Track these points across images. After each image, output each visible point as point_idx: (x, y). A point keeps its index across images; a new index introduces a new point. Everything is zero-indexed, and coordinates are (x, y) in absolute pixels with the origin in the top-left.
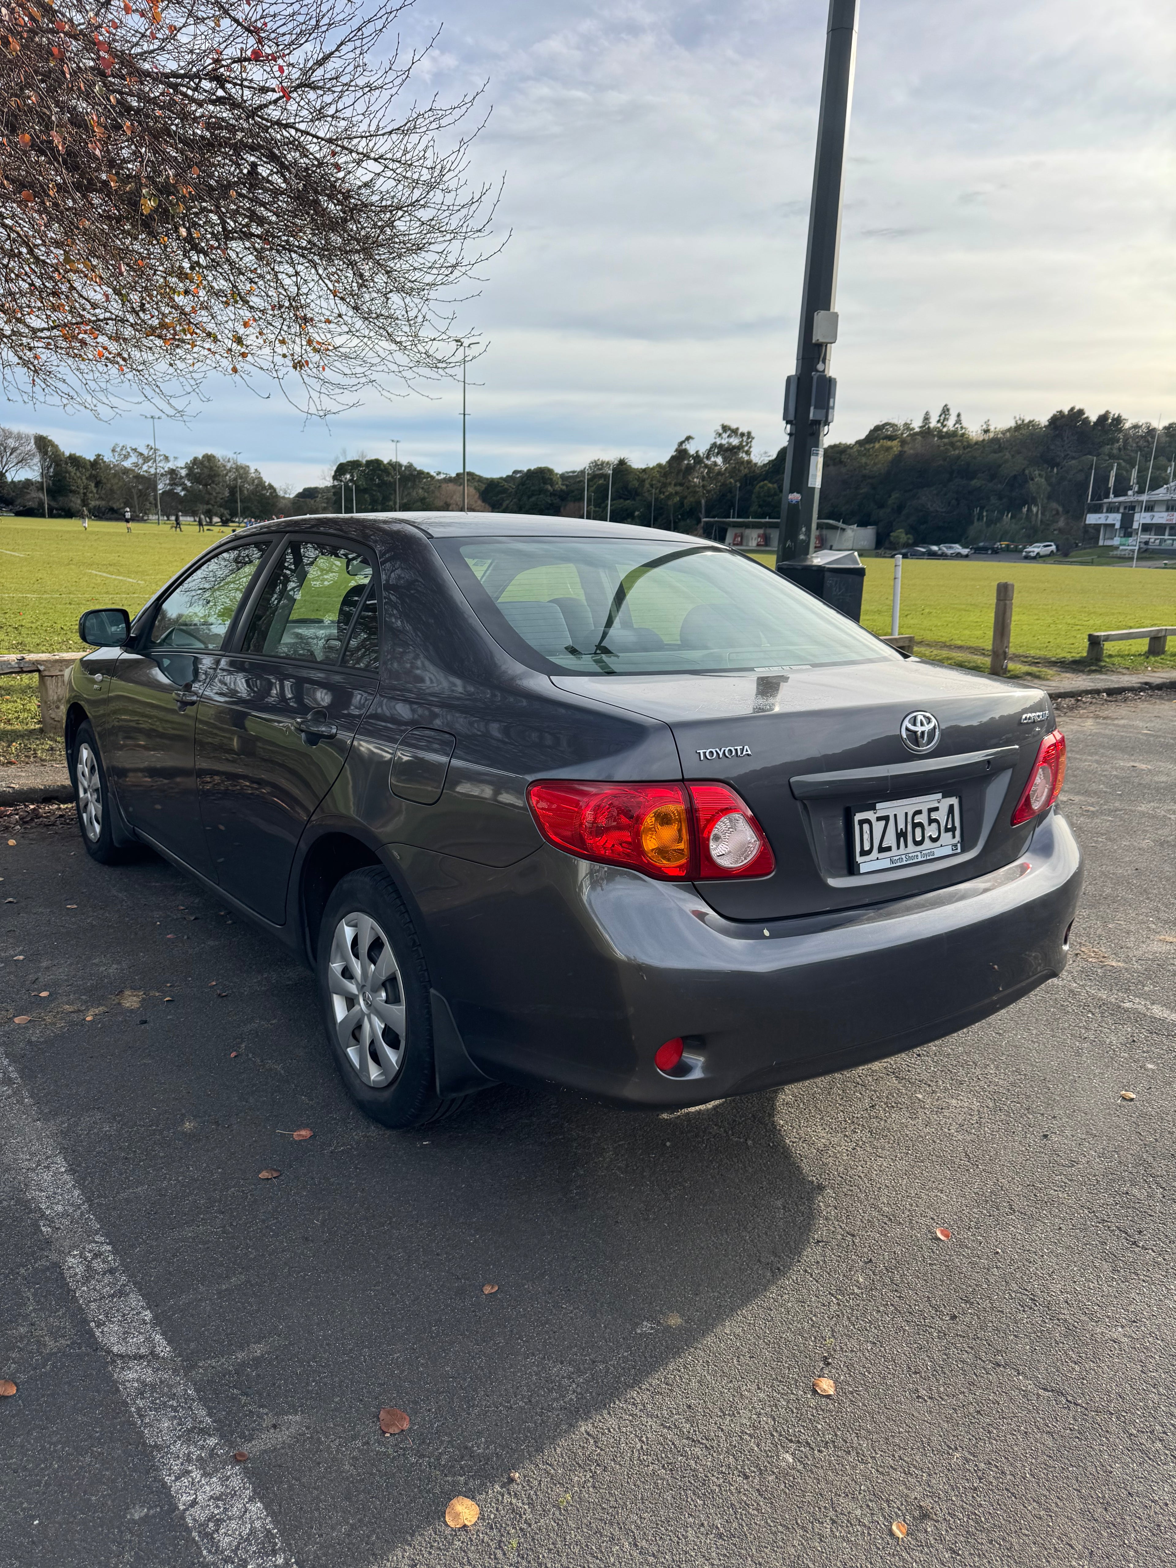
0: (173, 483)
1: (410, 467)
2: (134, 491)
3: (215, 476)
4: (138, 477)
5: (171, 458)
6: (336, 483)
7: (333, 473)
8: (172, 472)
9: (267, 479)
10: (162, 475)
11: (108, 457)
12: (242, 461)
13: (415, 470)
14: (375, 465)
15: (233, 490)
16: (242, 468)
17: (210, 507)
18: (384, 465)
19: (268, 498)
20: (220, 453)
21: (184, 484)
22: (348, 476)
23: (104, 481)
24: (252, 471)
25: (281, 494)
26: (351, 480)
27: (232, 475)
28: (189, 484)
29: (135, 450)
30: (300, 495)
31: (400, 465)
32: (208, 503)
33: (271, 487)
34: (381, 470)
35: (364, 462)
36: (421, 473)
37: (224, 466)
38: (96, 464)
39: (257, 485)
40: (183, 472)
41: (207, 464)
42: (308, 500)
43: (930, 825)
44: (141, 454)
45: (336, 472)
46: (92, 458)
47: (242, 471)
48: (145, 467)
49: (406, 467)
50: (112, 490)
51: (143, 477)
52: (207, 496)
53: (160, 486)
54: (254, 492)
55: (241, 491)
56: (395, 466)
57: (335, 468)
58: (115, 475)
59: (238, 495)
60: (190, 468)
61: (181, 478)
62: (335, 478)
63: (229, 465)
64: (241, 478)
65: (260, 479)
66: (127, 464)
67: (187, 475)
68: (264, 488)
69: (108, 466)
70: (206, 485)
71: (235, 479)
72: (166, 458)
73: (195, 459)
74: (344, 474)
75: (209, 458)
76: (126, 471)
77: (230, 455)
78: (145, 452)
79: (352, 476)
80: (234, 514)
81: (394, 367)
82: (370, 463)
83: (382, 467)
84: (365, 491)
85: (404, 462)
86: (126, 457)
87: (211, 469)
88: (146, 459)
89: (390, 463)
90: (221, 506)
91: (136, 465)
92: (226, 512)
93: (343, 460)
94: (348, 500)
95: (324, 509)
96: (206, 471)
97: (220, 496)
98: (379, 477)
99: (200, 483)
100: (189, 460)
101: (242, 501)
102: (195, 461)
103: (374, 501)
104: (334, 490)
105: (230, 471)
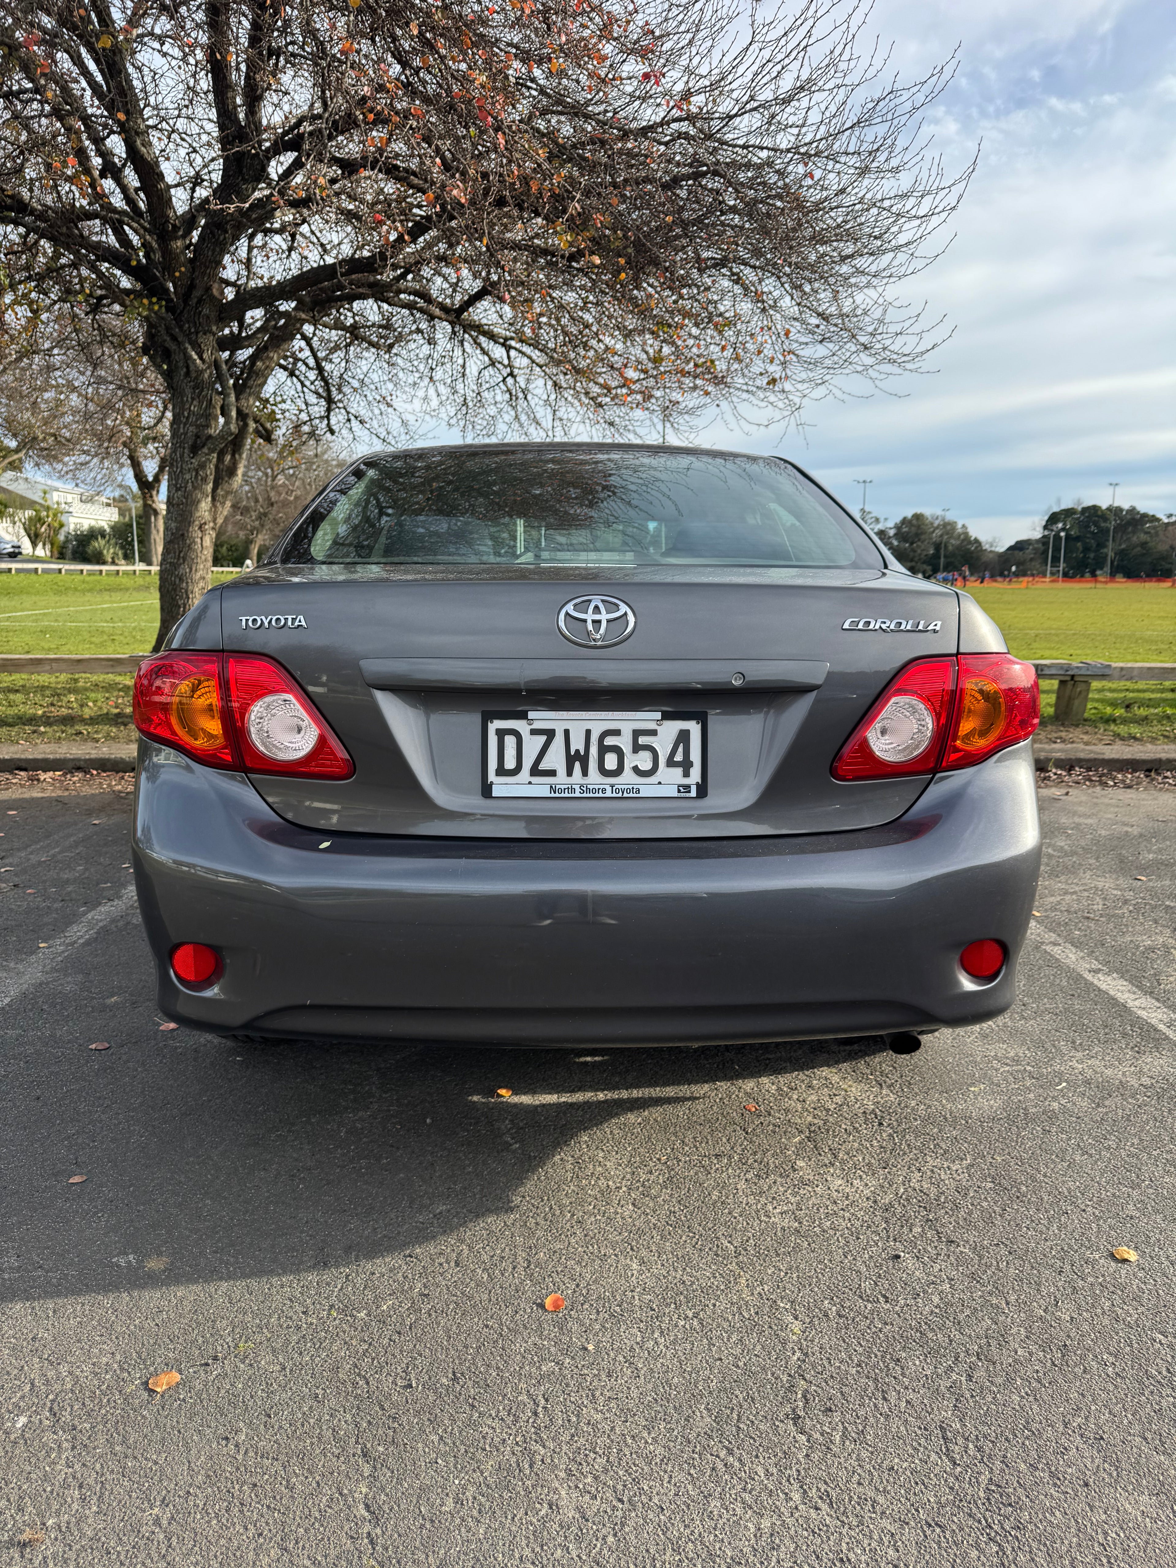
1: (1132, 510)
3: (922, 533)
5: (882, 520)
6: (1046, 533)
7: (1044, 523)
8: (881, 533)
9: (974, 533)
12: (950, 516)
13: (1138, 513)
14: (1093, 511)
15: (937, 546)
16: (949, 524)
17: (913, 564)
18: (1102, 511)
19: (972, 552)
20: (928, 511)
21: (891, 543)
22: (1060, 525)
24: (959, 526)
25: (986, 547)
26: (1063, 529)
27: (938, 532)
28: (895, 543)
30: (1011, 548)
31: (1121, 510)
32: (912, 561)
33: (977, 541)
34: (1098, 516)
35: (1080, 509)
36: (1145, 515)
37: (932, 524)
39: (963, 540)
40: (892, 533)
41: (914, 522)
42: (1016, 552)
45: (1047, 521)
47: (948, 527)
49: (1128, 511)
52: (912, 554)
54: (958, 548)
55: (946, 546)
56: (1117, 511)
57: (1046, 518)
59: (942, 552)
60: (898, 527)
61: (890, 538)
62: (1045, 528)
63: (936, 523)
64: (947, 534)
65: (966, 534)
67: (895, 535)
68: (970, 542)
70: (912, 544)
71: (941, 536)
72: (877, 520)
73: (905, 519)
74: (1056, 523)
75: (918, 517)
77: (939, 512)
79: (1065, 524)
80: (935, 570)
82: (1085, 510)
83: (1099, 513)
84: (1077, 539)
85: (1126, 506)
87: (919, 527)
89: (1109, 509)
90: (924, 563)
92: (929, 568)
93: (1056, 509)
94: (1057, 549)
95: (1031, 560)
96: (913, 529)
97: (925, 553)
98: (1096, 524)
99: (906, 541)
100: (898, 519)
101: (945, 556)
102: (904, 521)
103: (1087, 549)
104: (1044, 540)
105: (937, 528)
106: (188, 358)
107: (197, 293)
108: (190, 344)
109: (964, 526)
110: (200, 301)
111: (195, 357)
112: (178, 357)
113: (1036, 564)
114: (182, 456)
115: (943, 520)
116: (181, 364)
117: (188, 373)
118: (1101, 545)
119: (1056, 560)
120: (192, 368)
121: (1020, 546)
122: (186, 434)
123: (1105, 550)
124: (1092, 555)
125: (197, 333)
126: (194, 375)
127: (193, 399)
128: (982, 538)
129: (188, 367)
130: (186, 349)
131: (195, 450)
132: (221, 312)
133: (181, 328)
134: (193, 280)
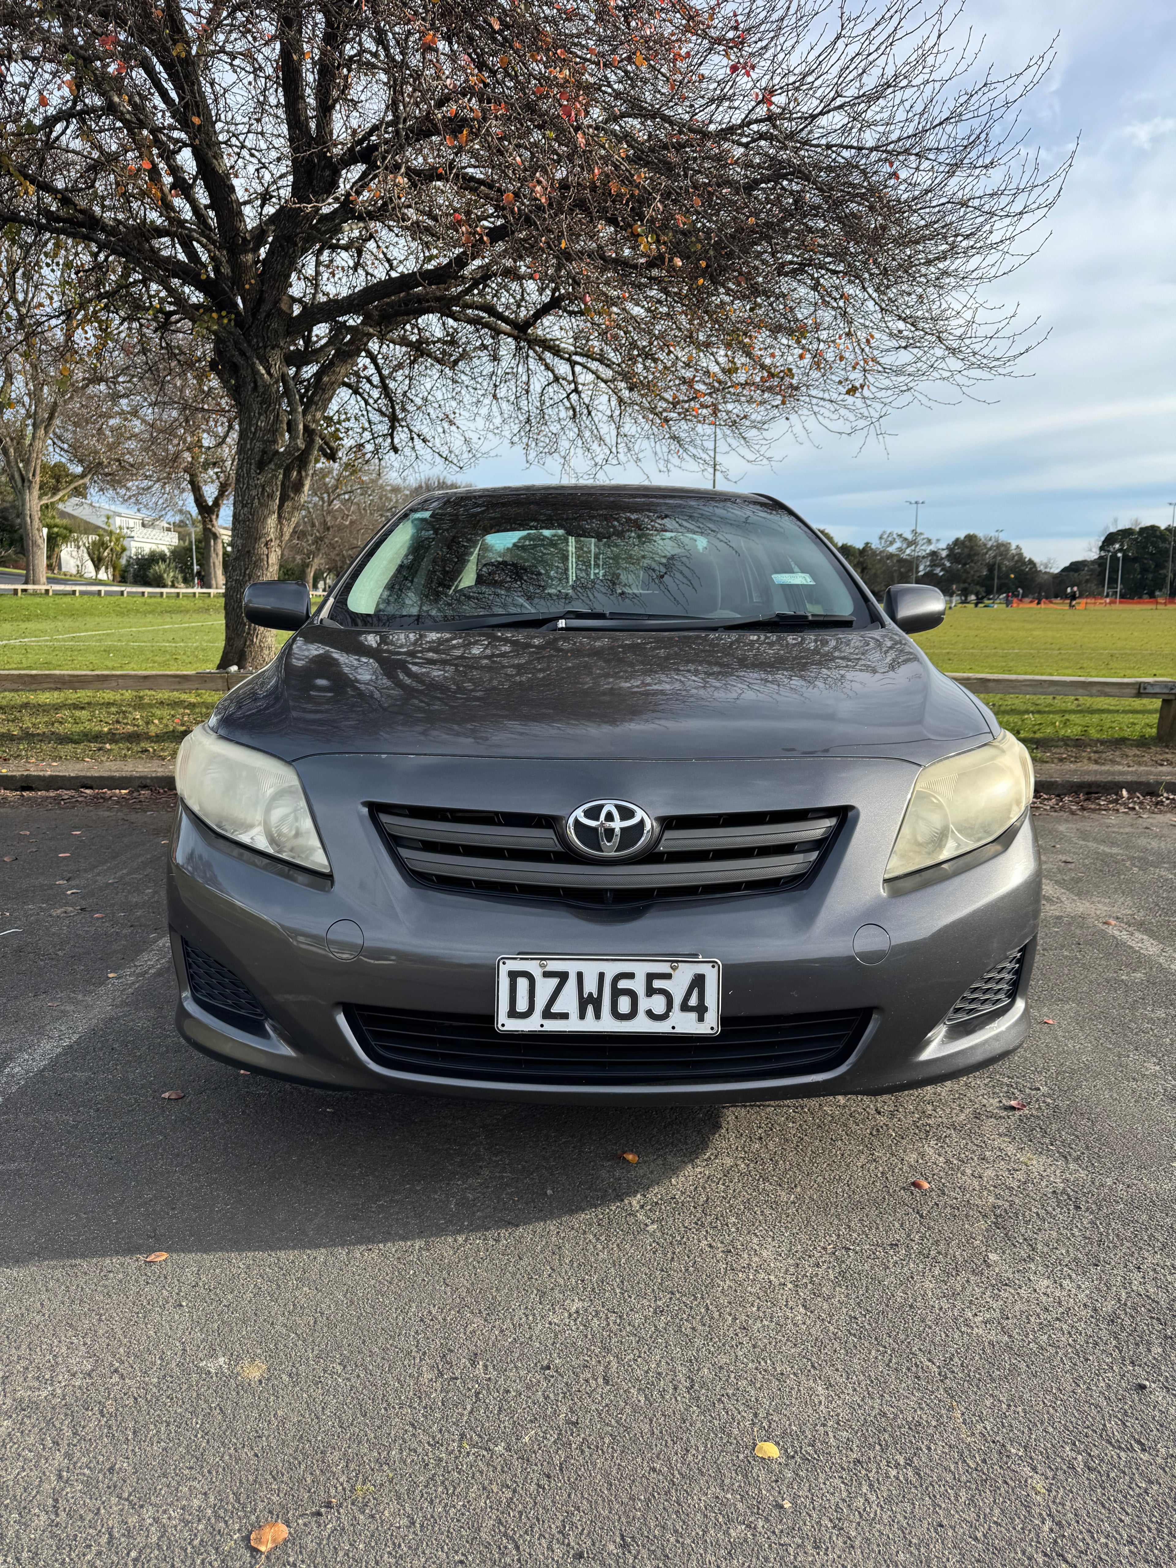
0: (933, 565)
2: (895, 575)
3: (975, 555)
4: (901, 561)
5: (934, 541)
6: (1103, 554)
7: (1100, 544)
8: (934, 554)
9: (1028, 555)
10: (924, 557)
11: (876, 544)
12: (1003, 538)
14: (1151, 532)
15: (991, 568)
16: (1003, 545)
17: (966, 585)
18: (1161, 532)
19: (1027, 573)
20: (981, 532)
21: (944, 565)
22: (1117, 546)
23: (870, 566)
24: (1013, 547)
25: (1041, 568)
26: (1120, 550)
27: (992, 553)
28: (948, 564)
29: (900, 536)
30: (1065, 570)
32: (964, 582)
33: (1031, 562)
34: (1156, 537)
35: (1137, 529)
37: (985, 545)
38: (865, 551)
39: (1017, 562)
40: (944, 554)
41: (967, 543)
42: (1072, 573)
44: (906, 539)
45: (1104, 542)
46: (860, 546)
47: (1002, 548)
48: (908, 551)
50: (875, 575)
51: (905, 560)
52: (964, 575)
53: (921, 568)
54: (1012, 570)
55: (999, 567)
57: (1103, 539)
58: (880, 560)
59: (996, 573)
60: (950, 549)
61: (942, 559)
62: (1102, 548)
63: (990, 544)
64: (1001, 555)
65: (1020, 555)
66: (892, 549)
67: (948, 556)
68: (1024, 563)
69: (874, 553)
70: (964, 565)
71: (995, 557)
72: (929, 541)
73: (957, 540)
74: (1113, 544)
75: (970, 538)
76: (891, 556)
77: (993, 534)
78: (910, 537)
79: (1122, 545)
80: (989, 592)
82: (1143, 530)
83: (1158, 533)
84: (1135, 559)
86: (892, 543)
87: (971, 548)
88: (910, 544)
89: (1168, 529)
90: (977, 584)
91: (900, 549)
92: (982, 590)
93: (1113, 529)
94: (1114, 570)
95: (1087, 581)
96: (966, 550)
97: (978, 574)
98: (1154, 545)
99: (959, 563)
100: (950, 541)
101: (999, 578)
102: (957, 542)
103: (1144, 570)
104: (1100, 562)
105: (990, 549)
106: (255, 372)
107: (265, 307)
108: (258, 359)
109: (1018, 547)
110: (268, 315)
111: (263, 372)
112: (245, 372)
113: (1093, 586)
114: (249, 472)
115: (997, 541)
116: (249, 379)
117: (255, 388)
118: (1160, 566)
119: (1113, 581)
120: (260, 382)
121: (1075, 567)
122: (252, 450)
123: (1164, 571)
124: (1150, 576)
125: (265, 347)
126: (261, 390)
127: (260, 414)
128: (1036, 560)
129: (255, 382)
130: (254, 363)
131: (261, 466)
132: (289, 326)
133: (249, 342)
134: (262, 292)
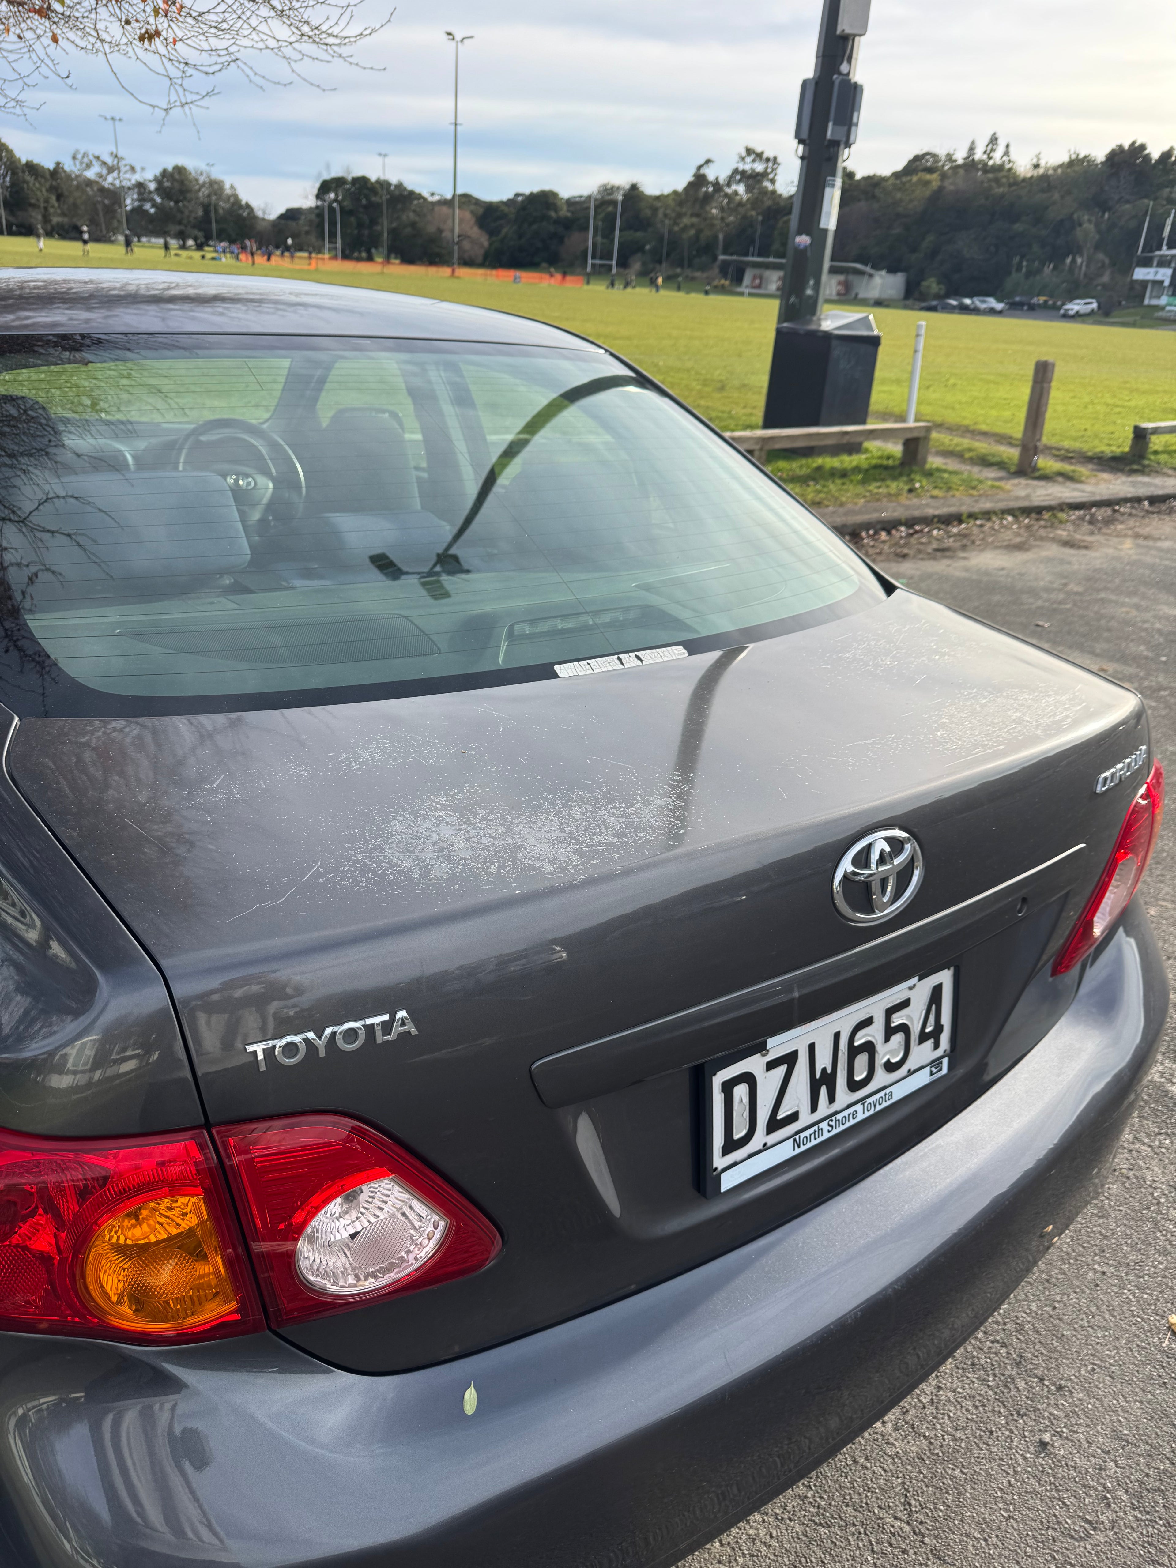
0: (142, 199)
1: (400, 186)
2: (100, 207)
3: (187, 191)
4: (102, 190)
5: (138, 169)
6: (319, 203)
7: (315, 191)
8: (140, 186)
9: (245, 196)
10: (129, 188)
11: (69, 166)
12: (215, 173)
13: (405, 189)
14: (361, 182)
15: (206, 208)
16: (215, 182)
17: (182, 228)
18: (372, 183)
19: (244, 219)
20: (192, 164)
21: (153, 200)
22: (332, 196)
23: (66, 193)
24: (227, 186)
25: (259, 214)
26: (336, 200)
27: (205, 191)
28: (158, 200)
29: (98, 158)
30: (282, 217)
31: (388, 184)
32: (180, 223)
33: (248, 206)
34: (368, 189)
35: (350, 179)
36: (411, 193)
37: (197, 180)
38: (56, 172)
39: (233, 204)
40: (152, 186)
41: (177, 176)
42: (290, 221)
43: (887, 1039)
44: (104, 163)
45: (319, 190)
46: (51, 166)
47: (215, 187)
48: (110, 179)
49: (396, 186)
50: (75, 205)
51: (108, 190)
52: (179, 216)
53: (128, 201)
54: (230, 212)
55: (215, 209)
56: (383, 185)
57: (318, 185)
58: (78, 187)
59: (213, 215)
60: (159, 181)
61: (150, 192)
62: (318, 197)
63: (202, 180)
64: (215, 194)
65: (236, 196)
66: (91, 174)
67: (157, 189)
68: (241, 207)
69: (68, 176)
70: (177, 202)
71: (209, 196)
72: (133, 169)
73: (165, 171)
74: (328, 193)
75: (179, 170)
76: (89, 183)
77: (203, 166)
78: (110, 161)
79: (337, 195)
80: (208, 237)
81: (272, 43)
82: (355, 180)
83: (369, 186)
84: (350, 213)
85: (394, 180)
86: (89, 166)
87: (182, 182)
88: (111, 170)
89: (378, 182)
90: (194, 227)
91: (100, 176)
92: (200, 234)
93: (327, 176)
94: (332, 224)
95: (307, 233)
96: (177, 185)
97: (193, 215)
98: (367, 197)
99: (171, 199)
100: (158, 171)
101: (217, 222)
102: (164, 173)
103: (360, 225)
104: (317, 212)
105: (203, 185)
109: (232, 187)
113: (312, 238)
115: (209, 177)
118: (374, 222)
119: (332, 235)
121: (291, 215)
123: (379, 228)
124: (366, 232)
128: (254, 204)
